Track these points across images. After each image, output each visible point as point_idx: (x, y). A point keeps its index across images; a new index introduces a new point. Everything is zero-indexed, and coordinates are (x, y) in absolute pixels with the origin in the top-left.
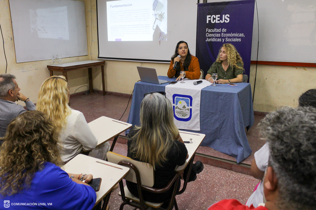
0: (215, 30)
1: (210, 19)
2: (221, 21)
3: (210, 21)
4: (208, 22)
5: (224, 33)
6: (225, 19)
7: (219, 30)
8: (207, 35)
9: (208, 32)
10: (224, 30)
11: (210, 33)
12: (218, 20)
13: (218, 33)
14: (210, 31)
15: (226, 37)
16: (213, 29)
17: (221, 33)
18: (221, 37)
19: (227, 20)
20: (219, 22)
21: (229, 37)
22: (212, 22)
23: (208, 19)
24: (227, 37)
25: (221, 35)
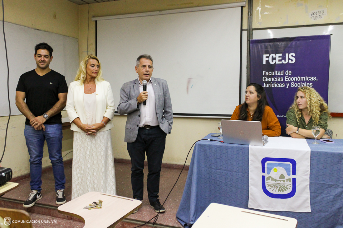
0: (276, 73)
1: (267, 59)
2: (283, 61)
3: (268, 62)
4: (264, 63)
5: (289, 76)
6: (289, 59)
7: (281, 73)
8: (265, 79)
9: (265, 75)
10: (289, 73)
11: (268, 76)
12: (279, 61)
13: (280, 76)
14: (268, 74)
15: (291, 82)
16: (273, 71)
17: (284, 76)
18: (284, 82)
19: (292, 60)
20: (281, 63)
21: (296, 82)
22: (271, 62)
23: (265, 59)
24: (293, 81)
25: (284, 79)
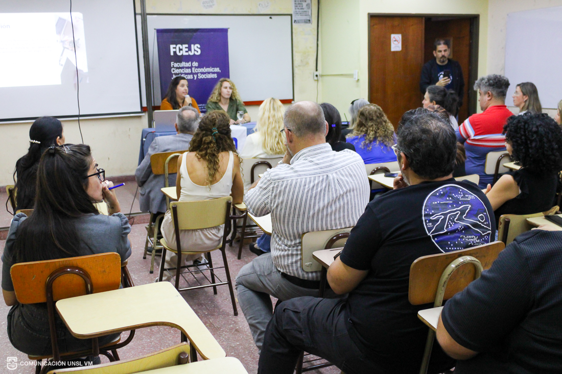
0: (183, 64)
1: (174, 50)
2: (190, 52)
3: (175, 52)
4: (172, 54)
5: (196, 67)
6: (195, 50)
7: (188, 64)
8: (173, 71)
9: (173, 67)
10: (195, 64)
11: (177, 68)
12: (186, 52)
13: (188, 68)
14: (176, 65)
15: (198, 73)
16: (181, 62)
17: (191, 68)
18: (192, 73)
19: (197, 52)
20: (187, 54)
21: (202, 73)
22: (178, 54)
23: (172, 51)
24: (200, 73)
25: (192, 70)
